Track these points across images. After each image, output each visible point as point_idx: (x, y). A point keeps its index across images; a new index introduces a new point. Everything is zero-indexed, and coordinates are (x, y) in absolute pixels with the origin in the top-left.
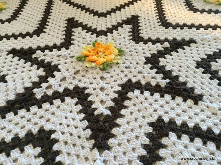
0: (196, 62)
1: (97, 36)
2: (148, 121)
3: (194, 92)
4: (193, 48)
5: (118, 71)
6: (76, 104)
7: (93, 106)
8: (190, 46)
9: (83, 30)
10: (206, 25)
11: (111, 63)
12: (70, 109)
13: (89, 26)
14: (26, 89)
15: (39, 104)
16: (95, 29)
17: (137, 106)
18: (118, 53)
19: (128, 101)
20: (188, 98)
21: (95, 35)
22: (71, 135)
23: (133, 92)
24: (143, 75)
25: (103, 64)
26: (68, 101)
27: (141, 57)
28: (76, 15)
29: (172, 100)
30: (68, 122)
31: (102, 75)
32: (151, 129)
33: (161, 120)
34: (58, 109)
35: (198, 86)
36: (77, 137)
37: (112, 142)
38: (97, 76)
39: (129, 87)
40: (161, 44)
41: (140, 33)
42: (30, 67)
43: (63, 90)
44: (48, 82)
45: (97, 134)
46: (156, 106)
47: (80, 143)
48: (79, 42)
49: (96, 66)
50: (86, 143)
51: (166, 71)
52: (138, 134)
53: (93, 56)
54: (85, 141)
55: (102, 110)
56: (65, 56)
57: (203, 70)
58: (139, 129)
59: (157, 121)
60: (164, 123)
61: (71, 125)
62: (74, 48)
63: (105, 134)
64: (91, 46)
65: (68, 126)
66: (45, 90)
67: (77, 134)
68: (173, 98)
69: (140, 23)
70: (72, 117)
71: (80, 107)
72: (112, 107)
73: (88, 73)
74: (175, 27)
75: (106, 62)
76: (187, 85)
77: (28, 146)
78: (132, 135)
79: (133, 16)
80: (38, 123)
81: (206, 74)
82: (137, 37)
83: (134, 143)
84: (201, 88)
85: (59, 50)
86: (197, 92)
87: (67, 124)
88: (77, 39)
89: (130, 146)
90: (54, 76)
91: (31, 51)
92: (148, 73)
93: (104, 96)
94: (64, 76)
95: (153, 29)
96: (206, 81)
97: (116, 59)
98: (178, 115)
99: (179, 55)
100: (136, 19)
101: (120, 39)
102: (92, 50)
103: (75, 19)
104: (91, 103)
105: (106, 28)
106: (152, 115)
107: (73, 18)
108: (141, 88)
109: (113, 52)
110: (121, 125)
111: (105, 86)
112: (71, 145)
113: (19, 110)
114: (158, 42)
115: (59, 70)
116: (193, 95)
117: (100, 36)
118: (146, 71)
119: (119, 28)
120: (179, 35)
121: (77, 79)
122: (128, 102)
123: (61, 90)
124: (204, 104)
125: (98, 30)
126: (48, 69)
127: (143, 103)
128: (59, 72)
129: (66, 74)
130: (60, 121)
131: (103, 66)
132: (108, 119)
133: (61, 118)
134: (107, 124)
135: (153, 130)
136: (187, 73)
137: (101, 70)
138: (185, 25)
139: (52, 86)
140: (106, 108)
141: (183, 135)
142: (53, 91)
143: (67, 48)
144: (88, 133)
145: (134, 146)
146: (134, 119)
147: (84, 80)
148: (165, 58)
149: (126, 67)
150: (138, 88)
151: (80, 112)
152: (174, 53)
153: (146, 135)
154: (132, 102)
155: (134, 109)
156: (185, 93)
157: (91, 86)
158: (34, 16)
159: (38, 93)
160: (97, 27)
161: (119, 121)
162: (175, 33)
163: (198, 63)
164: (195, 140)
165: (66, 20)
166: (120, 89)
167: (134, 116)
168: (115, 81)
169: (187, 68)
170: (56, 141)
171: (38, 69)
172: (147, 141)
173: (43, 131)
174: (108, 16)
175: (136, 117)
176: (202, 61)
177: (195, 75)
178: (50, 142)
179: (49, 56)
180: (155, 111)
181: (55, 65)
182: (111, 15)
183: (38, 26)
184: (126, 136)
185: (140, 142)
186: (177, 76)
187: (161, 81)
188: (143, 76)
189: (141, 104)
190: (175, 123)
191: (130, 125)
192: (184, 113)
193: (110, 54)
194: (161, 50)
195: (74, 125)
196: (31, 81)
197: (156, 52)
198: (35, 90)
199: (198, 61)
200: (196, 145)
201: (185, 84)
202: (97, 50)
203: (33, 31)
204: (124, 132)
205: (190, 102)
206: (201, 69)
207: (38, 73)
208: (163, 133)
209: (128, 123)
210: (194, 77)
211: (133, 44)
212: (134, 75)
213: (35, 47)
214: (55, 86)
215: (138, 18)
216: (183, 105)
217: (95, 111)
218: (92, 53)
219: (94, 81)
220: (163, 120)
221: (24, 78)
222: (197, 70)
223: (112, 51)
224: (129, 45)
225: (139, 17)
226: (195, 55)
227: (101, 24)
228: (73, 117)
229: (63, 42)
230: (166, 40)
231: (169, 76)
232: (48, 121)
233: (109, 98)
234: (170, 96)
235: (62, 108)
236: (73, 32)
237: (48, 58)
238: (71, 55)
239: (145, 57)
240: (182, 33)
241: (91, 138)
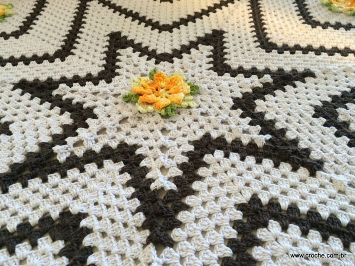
0: (315, 107)
1: (157, 63)
2: (236, 200)
3: (310, 156)
4: (310, 84)
5: (189, 120)
6: (122, 172)
7: (149, 176)
8: (304, 82)
9: (134, 52)
10: (331, 47)
11: (179, 106)
12: (111, 179)
13: (143, 46)
14: (42, 145)
15: (62, 170)
16: (154, 51)
17: (218, 177)
18: (190, 91)
19: (205, 168)
20: (300, 165)
21: (154, 60)
22: (113, 221)
23: (213, 154)
24: (228, 126)
25: (166, 108)
26: (108, 167)
27: (227, 97)
28: (124, 27)
29: (275, 169)
30: (107, 200)
31: (163, 125)
32: (241, 215)
33: (256, 201)
34: (93, 179)
35: (316, 146)
36: (121, 226)
37: (177, 235)
38: (155, 127)
39: (206, 146)
40: (259, 78)
41: (226, 59)
42: (49, 111)
43: (101, 149)
44: (77, 134)
45: (154, 221)
46: (248, 177)
47: (127, 235)
48: (128, 71)
49: (154, 111)
50: (136, 235)
51: (265, 121)
52: (219, 223)
53: (149, 94)
54: (135, 231)
55: (162, 181)
56: (105, 93)
57: (325, 120)
58: (221, 214)
59: (249, 202)
60: (261, 205)
61: (113, 206)
62: (120, 81)
63: (166, 221)
64: (147, 78)
65: (108, 207)
66: (72, 149)
67: (123, 220)
68: (276, 166)
69: (225, 42)
70: (115, 193)
71: (127, 177)
72: (178, 177)
73: (140, 122)
74: (281, 50)
75: (170, 105)
76: (299, 144)
77: (43, 238)
78: (209, 224)
79: (214, 31)
80: (60, 201)
81: (329, 127)
82: (220, 66)
83: (212, 237)
84: (321, 150)
85: (96, 84)
86: (315, 155)
87: (106, 203)
88: (125, 66)
89: (206, 242)
90: (86, 126)
91: (51, 84)
92: (237, 123)
93: (167, 159)
94: (104, 126)
95: (247, 53)
96: (329, 138)
97: (187, 100)
98: (284, 193)
99: (288, 95)
100: (220, 36)
101: (193, 67)
102: (149, 84)
103: (123, 34)
104: (146, 170)
105: (172, 50)
106: (243, 192)
107: (119, 33)
108: (225, 148)
109: (183, 88)
110: (192, 207)
111: (168, 143)
112: (112, 237)
113: (30, 180)
114: (253, 74)
115: (95, 117)
116: (308, 161)
117: (162, 62)
118: (234, 120)
119: (193, 50)
120: (287, 62)
121: (124, 130)
122: (204, 171)
123: (97, 148)
124: (325, 176)
125: (159, 52)
126: (77, 115)
127: (229, 173)
128: (95, 120)
129: (106, 123)
130: (95, 198)
131: (165, 111)
132: (171, 197)
133: (96, 195)
134: (170, 206)
135: (244, 216)
136: (298, 124)
137: (163, 117)
138: (298, 48)
139: (83, 141)
140: (169, 179)
141: (290, 225)
142: (85, 149)
143: (109, 81)
144: (140, 219)
145: (212, 242)
146: (214, 198)
147: (135, 132)
148: (264, 100)
149: (202, 114)
150: (220, 148)
151: (128, 184)
152: (278, 92)
153: (232, 224)
154: (210, 171)
155: (214, 181)
156: (295, 157)
157: (145, 143)
158: (56, 27)
159: (62, 153)
160: (158, 47)
161: (189, 200)
162: (281, 60)
163: (316, 108)
164: (309, 234)
165: (108, 35)
166: (191, 148)
167: (213, 193)
168: (184, 136)
169: (300, 117)
170: (88, 231)
171: (62, 113)
172: (233, 234)
173: (68, 215)
174: (175, 30)
175: (216, 194)
176: (323, 107)
177: (313, 128)
178: (79, 232)
179: (79, 93)
180: (247, 185)
181: (88, 108)
182: (179, 28)
183: (63, 43)
184: (200, 225)
185: (222, 235)
186: (283, 129)
187: (258, 138)
188: (228, 129)
189: (225, 174)
190: (278, 205)
191: (206, 207)
192: (293, 189)
193: (177, 92)
194: (259, 88)
195: (117, 206)
196: (51, 132)
197: (250, 91)
198: (56, 148)
199: (317, 106)
200: (312, 241)
201: (295, 142)
202: (157, 86)
203: (54, 52)
204: (197, 218)
205: (303, 172)
206: (321, 118)
207: (62, 121)
208: (258, 222)
209: (204, 204)
210: (310, 132)
211: (213, 77)
212: (215, 126)
213: (57, 77)
214: (88, 142)
215: (222, 34)
216: (292, 176)
217: (151, 183)
218: (149, 90)
219: (151, 135)
220: (260, 200)
221: (39, 128)
222: (315, 120)
223: (180, 87)
224: (208, 78)
225: (224, 32)
226: (312, 96)
227: (164, 43)
228: (117, 192)
229: (102, 71)
230: (267, 71)
231: (271, 130)
232: (76, 198)
233: (174, 162)
234: (271, 161)
235: (98, 177)
236: (119, 54)
237: (78, 96)
238: (115, 92)
239: (232, 98)
240: (292, 60)
241: (144, 227)
